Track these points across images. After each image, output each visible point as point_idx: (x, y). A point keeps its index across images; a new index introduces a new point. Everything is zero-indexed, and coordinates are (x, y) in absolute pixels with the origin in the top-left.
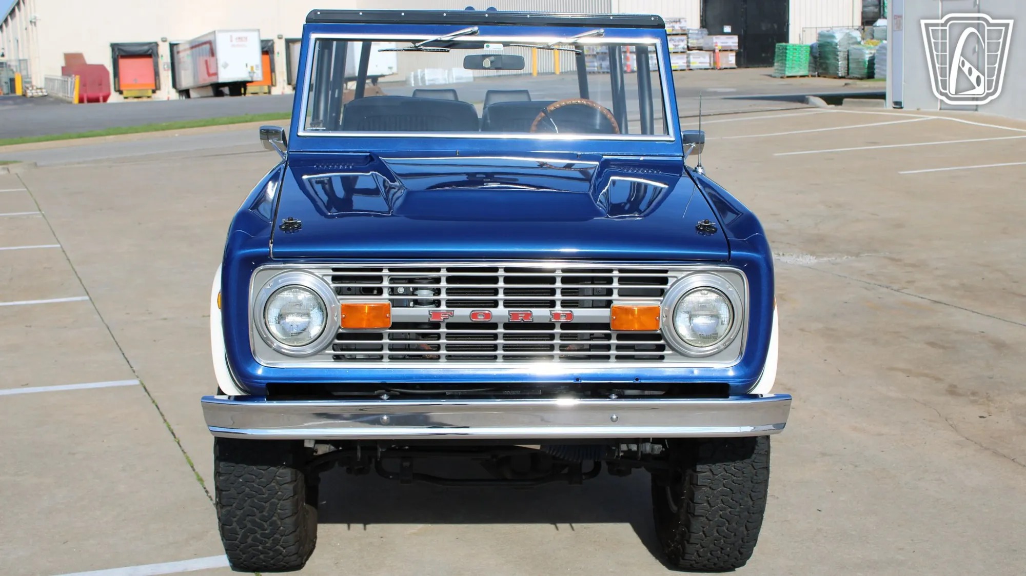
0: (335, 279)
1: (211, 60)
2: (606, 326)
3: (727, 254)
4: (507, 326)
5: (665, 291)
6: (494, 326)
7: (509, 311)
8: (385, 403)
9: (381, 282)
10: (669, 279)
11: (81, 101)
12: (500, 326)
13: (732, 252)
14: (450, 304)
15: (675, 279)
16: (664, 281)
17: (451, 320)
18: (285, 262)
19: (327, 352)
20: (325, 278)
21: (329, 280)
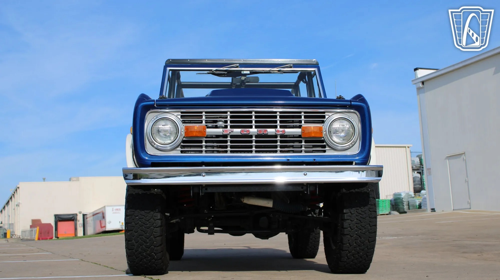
0: (182, 117)
2: (300, 136)
3: (350, 103)
4: (256, 137)
5: (325, 121)
6: (251, 136)
8: (204, 168)
9: (202, 118)
10: (326, 116)
11: (39, 239)
12: (254, 136)
13: (352, 103)
14: (231, 127)
15: (328, 116)
16: (324, 117)
17: (232, 134)
19: (178, 149)
20: (178, 116)
21: (179, 117)
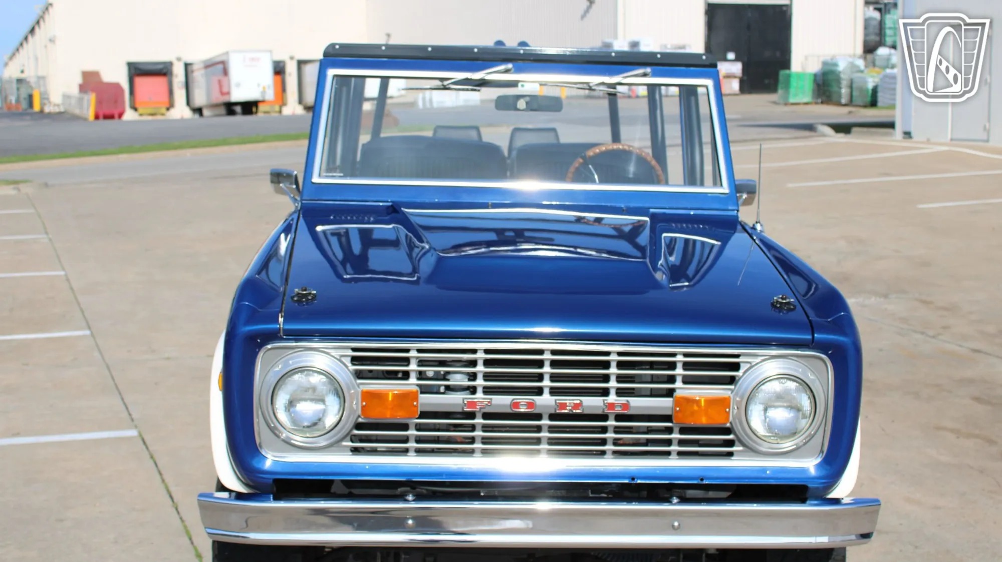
0: (354, 360)
1: (224, 79)
2: (668, 418)
3: (810, 337)
4: (553, 417)
5: (737, 378)
6: (538, 417)
7: (556, 400)
8: (411, 504)
9: (408, 365)
10: (742, 364)
11: (97, 117)
12: (546, 416)
13: (816, 335)
14: (487, 391)
15: (748, 366)
16: (736, 367)
17: (488, 410)
18: (297, 340)
19: (344, 443)
20: (343, 359)
21: (347, 361)
